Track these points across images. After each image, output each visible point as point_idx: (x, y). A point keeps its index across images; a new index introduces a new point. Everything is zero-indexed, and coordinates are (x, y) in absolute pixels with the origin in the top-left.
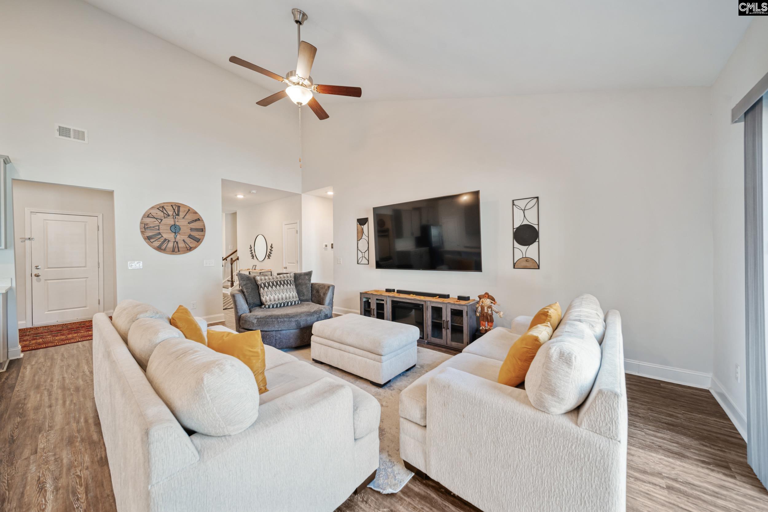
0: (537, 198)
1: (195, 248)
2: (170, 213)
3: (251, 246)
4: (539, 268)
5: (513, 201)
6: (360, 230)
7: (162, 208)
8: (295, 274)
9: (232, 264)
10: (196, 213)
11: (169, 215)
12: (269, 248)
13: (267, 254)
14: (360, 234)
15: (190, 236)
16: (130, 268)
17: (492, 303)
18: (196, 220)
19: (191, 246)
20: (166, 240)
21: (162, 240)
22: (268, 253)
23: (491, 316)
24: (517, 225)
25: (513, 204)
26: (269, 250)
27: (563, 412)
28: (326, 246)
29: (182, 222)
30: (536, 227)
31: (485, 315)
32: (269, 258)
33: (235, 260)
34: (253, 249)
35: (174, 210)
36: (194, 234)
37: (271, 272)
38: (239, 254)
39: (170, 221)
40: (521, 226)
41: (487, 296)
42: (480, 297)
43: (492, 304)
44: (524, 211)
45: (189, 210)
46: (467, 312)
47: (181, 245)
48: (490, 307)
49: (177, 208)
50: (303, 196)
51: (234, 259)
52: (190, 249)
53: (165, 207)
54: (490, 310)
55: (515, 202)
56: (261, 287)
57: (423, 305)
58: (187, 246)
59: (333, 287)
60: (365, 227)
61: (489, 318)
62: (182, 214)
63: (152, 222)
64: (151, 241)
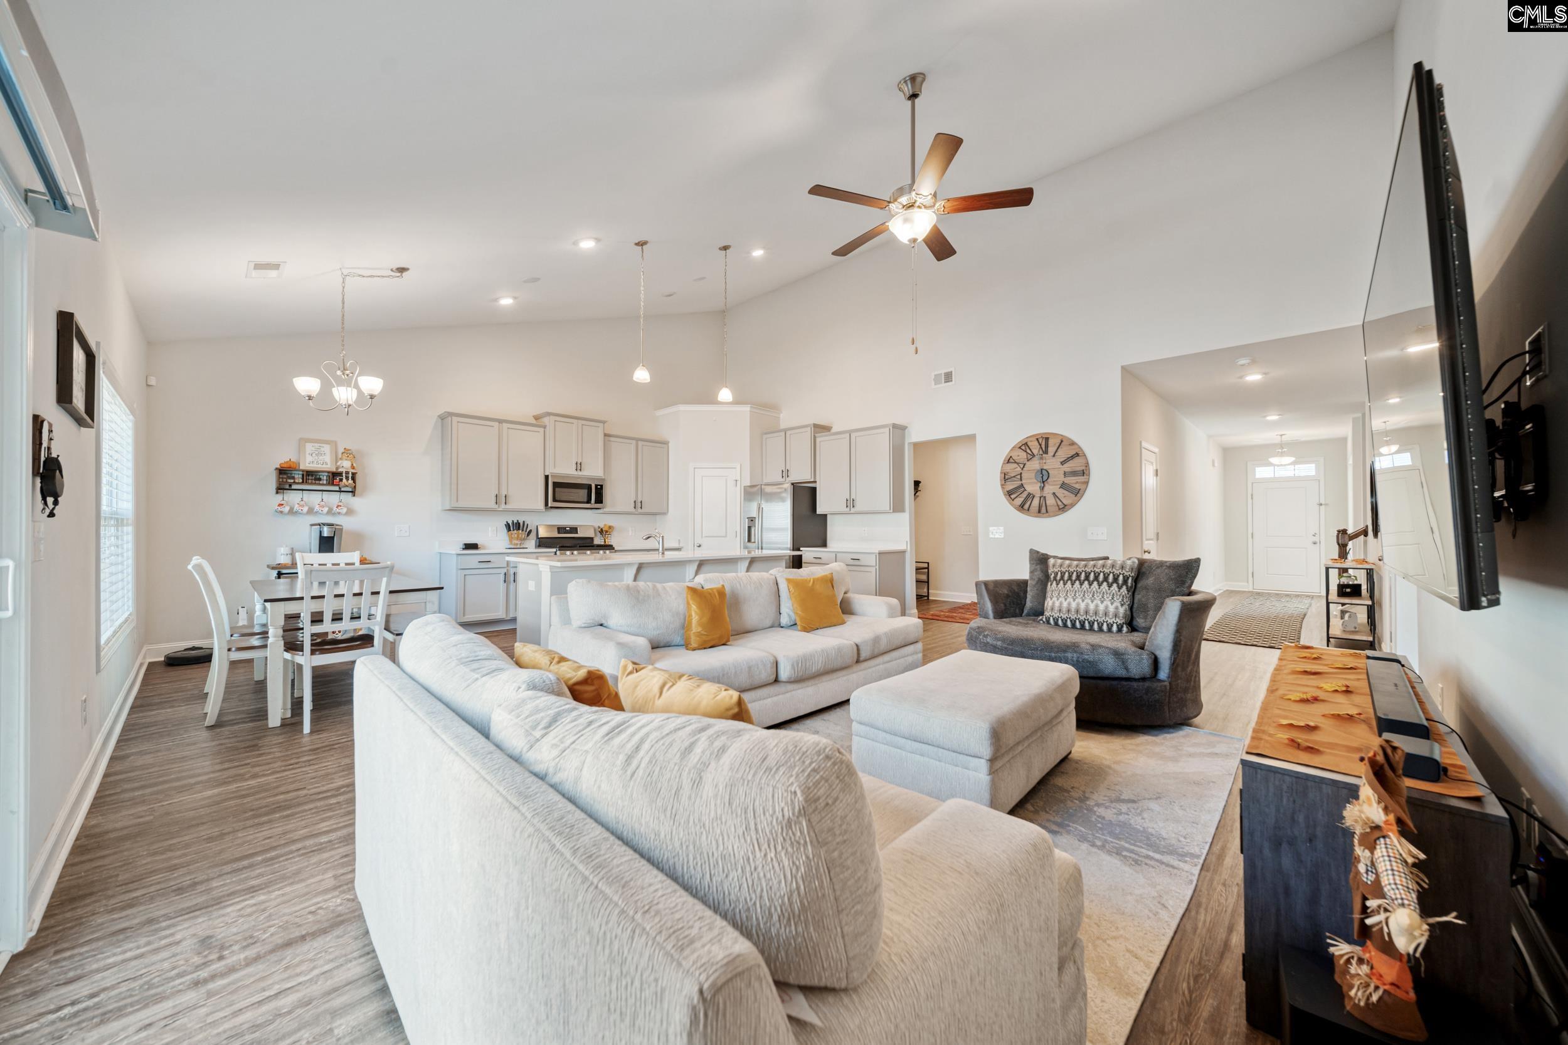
1: (1072, 505)
2: (1035, 451)
7: (1024, 446)
8: (1143, 563)
10: (1073, 444)
11: (1034, 455)
15: (1063, 486)
16: (991, 536)
18: (1072, 457)
19: (1065, 502)
20: (1029, 494)
21: (1024, 495)
29: (1052, 464)
35: (1040, 445)
36: (1070, 480)
39: (1035, 465)
45: (1062, 441)
47: (1051, 501)
49: (1044, 441)
52: (1063, 508)
53: (1029, 444)
58: (1060, 503)
62: (1051, 450)
63: (1013, 469)
64: (1013, 496)
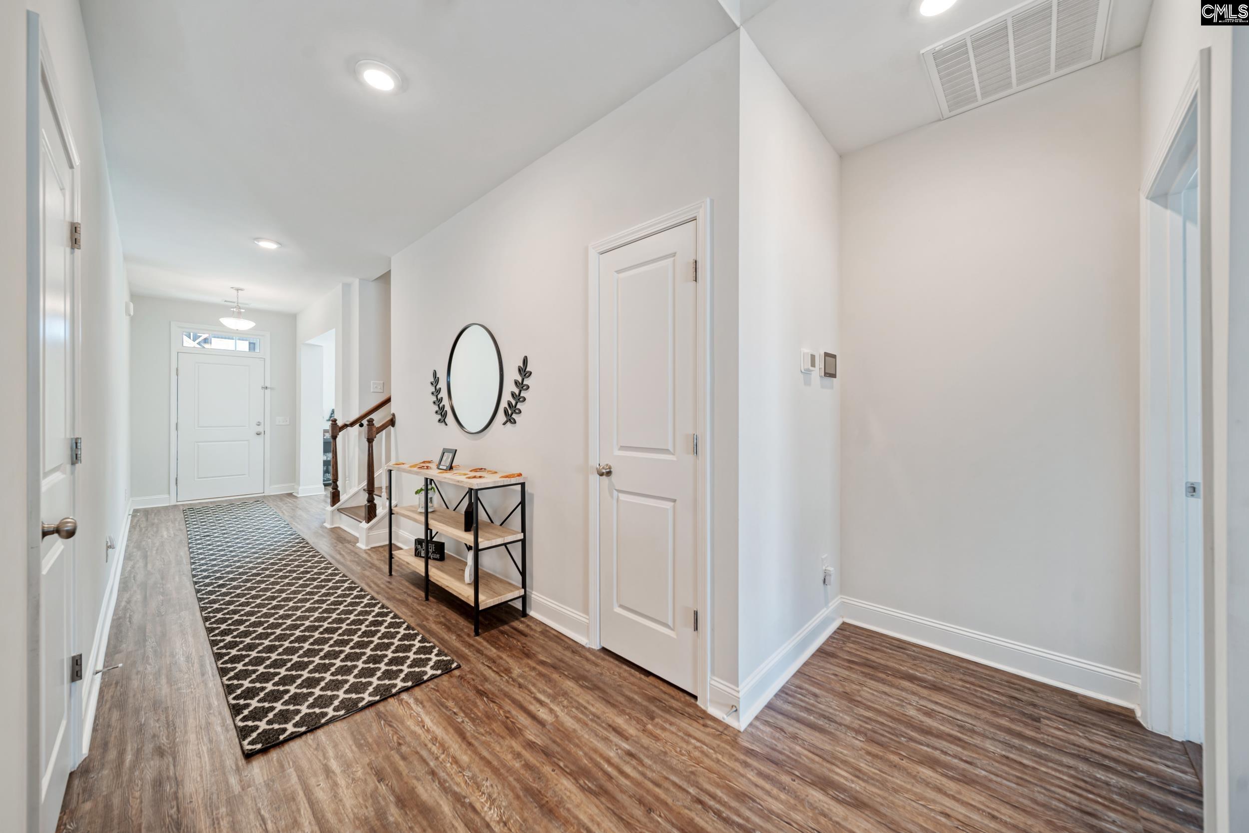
3: (435, 373)
9: (370, 441)
12: (512, 375)
13: (504, 404)
22: (507, 397)
26: (510, 387)
32: (510, 420)
33: (384, 427)
34: (442, 384)
37: (523, 485)
38: (394, 407)
51: (377, 424)
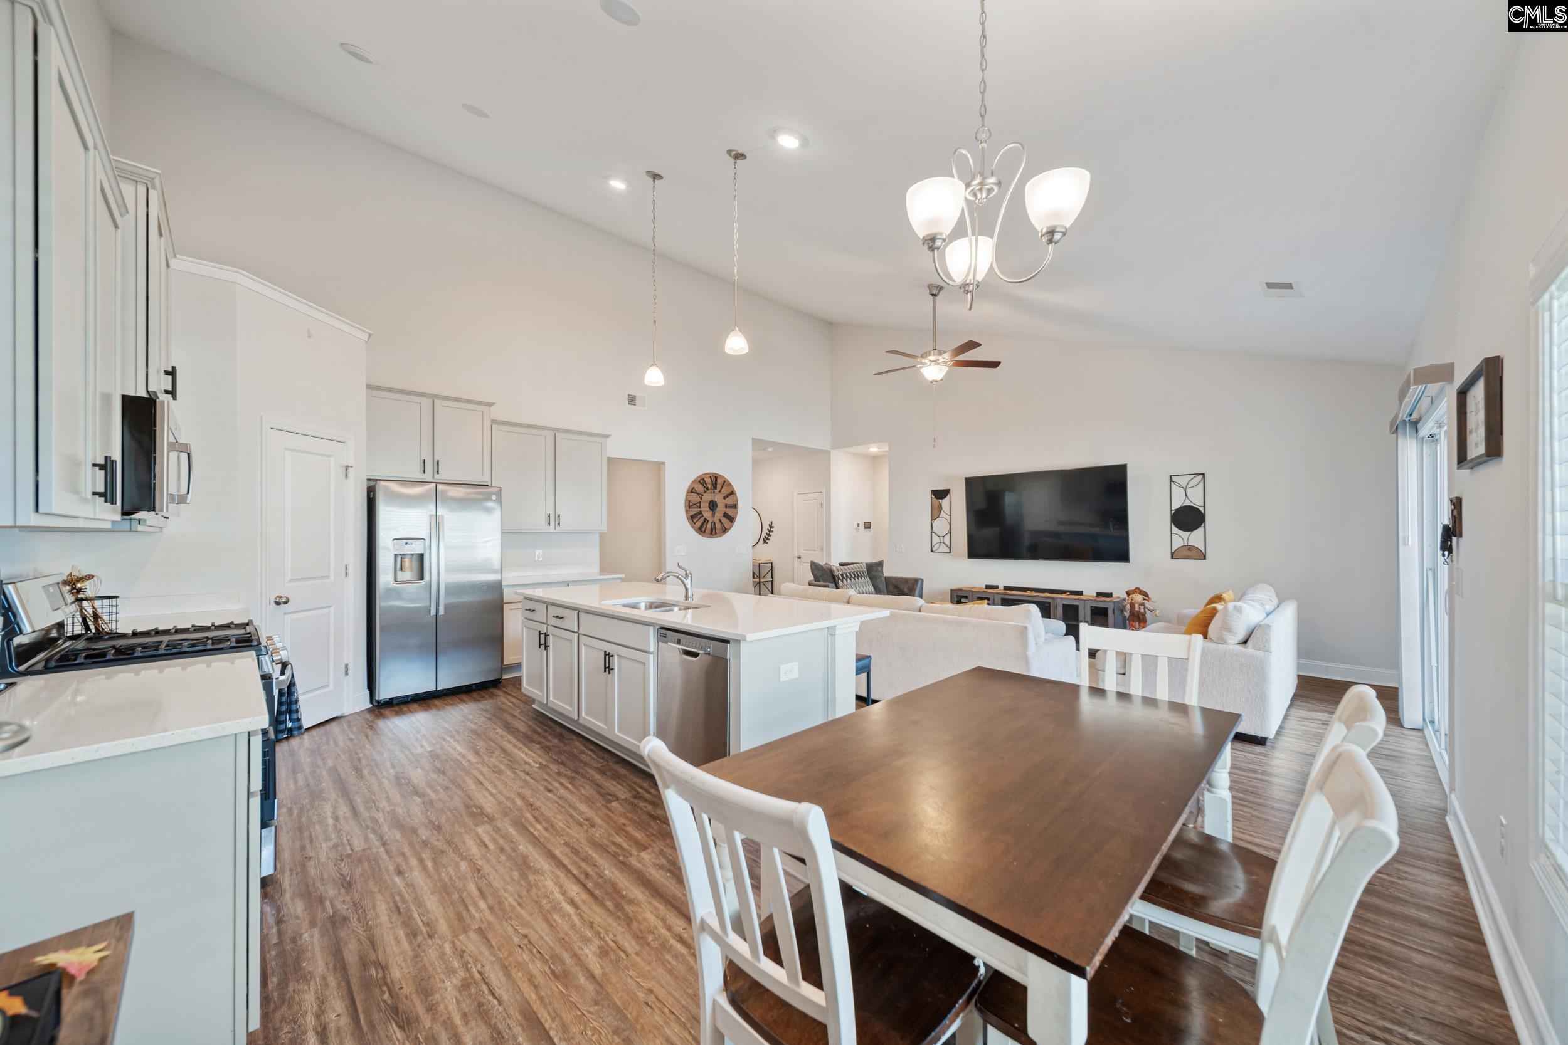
0: (1203, 474)
1: (729, 529)
2: (709, 486)
4: (1205, 559)
5: (1171, 476)
6: (936, 505)
7: (702, 480)
8: (867, 564)
10: (731, 484)
11: (708, 489)
14: (936, 511)
15: (724, 514)
17: (1144, 599)
18: (730, 494)
19: (725, 526)
20: (705, 519)
21: (701, 520)
23: (1144, 615)
24: (1176, 506)
25: (1171, 481)
27: (1237, 642)
28: (858, 525)
29: (718, 498)
30: (1202, 509)
31: (1136, 613)
35: (712, 482)
36: (728, 511)
39: (708, 497)
40: (1181, 507)
41: (1138, 591)
42: (1128, 593)
43: (1145, 601)
44: (1185, 489)
45: (725, 482)
46: (1114, 610)
47: (718, 525)
48: (1142, 604)
49: (715, 480)
50: (833, 452)
52: (725, 531)
53: (705, 479)
54: (1142, 607)
55: (1174, 478)
56: (839, 578)
57: (1049, 603)
58: (722, 527)
59: (922, 580)
60: (945, 502)
61: (1141, 617)
62: (719, 487)
63: (695, 498)
64: (695, 520)
